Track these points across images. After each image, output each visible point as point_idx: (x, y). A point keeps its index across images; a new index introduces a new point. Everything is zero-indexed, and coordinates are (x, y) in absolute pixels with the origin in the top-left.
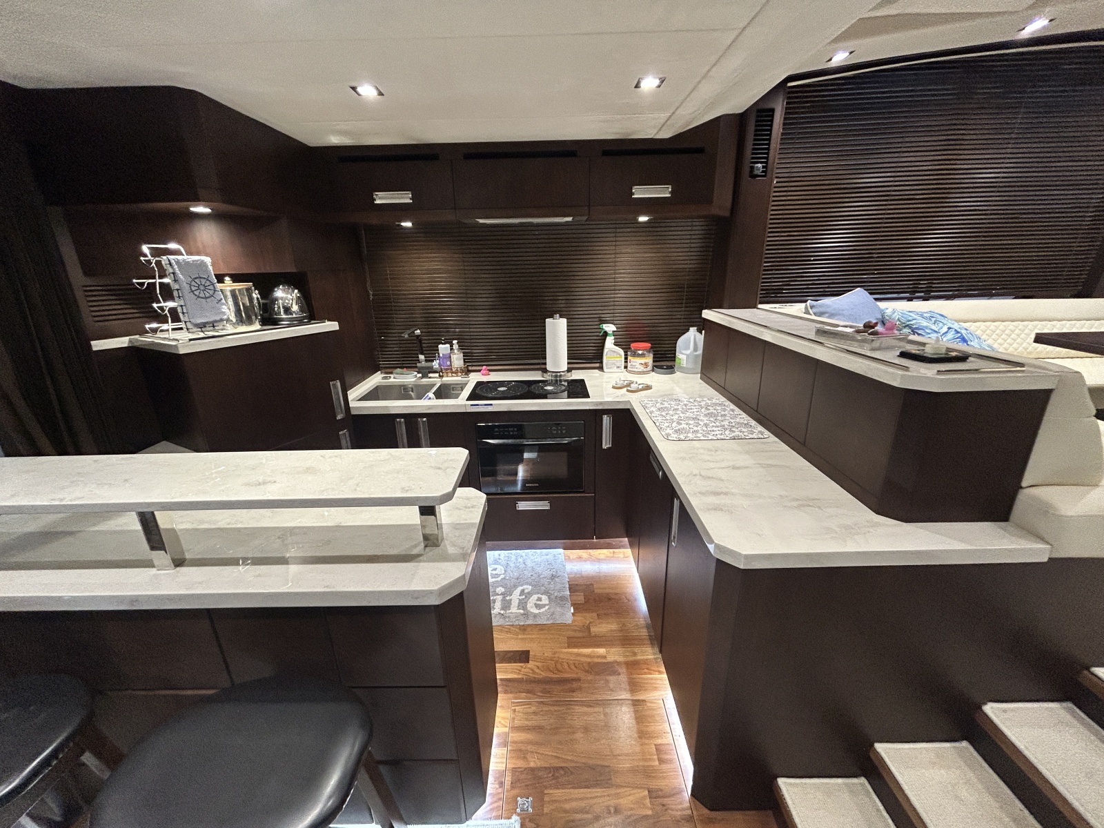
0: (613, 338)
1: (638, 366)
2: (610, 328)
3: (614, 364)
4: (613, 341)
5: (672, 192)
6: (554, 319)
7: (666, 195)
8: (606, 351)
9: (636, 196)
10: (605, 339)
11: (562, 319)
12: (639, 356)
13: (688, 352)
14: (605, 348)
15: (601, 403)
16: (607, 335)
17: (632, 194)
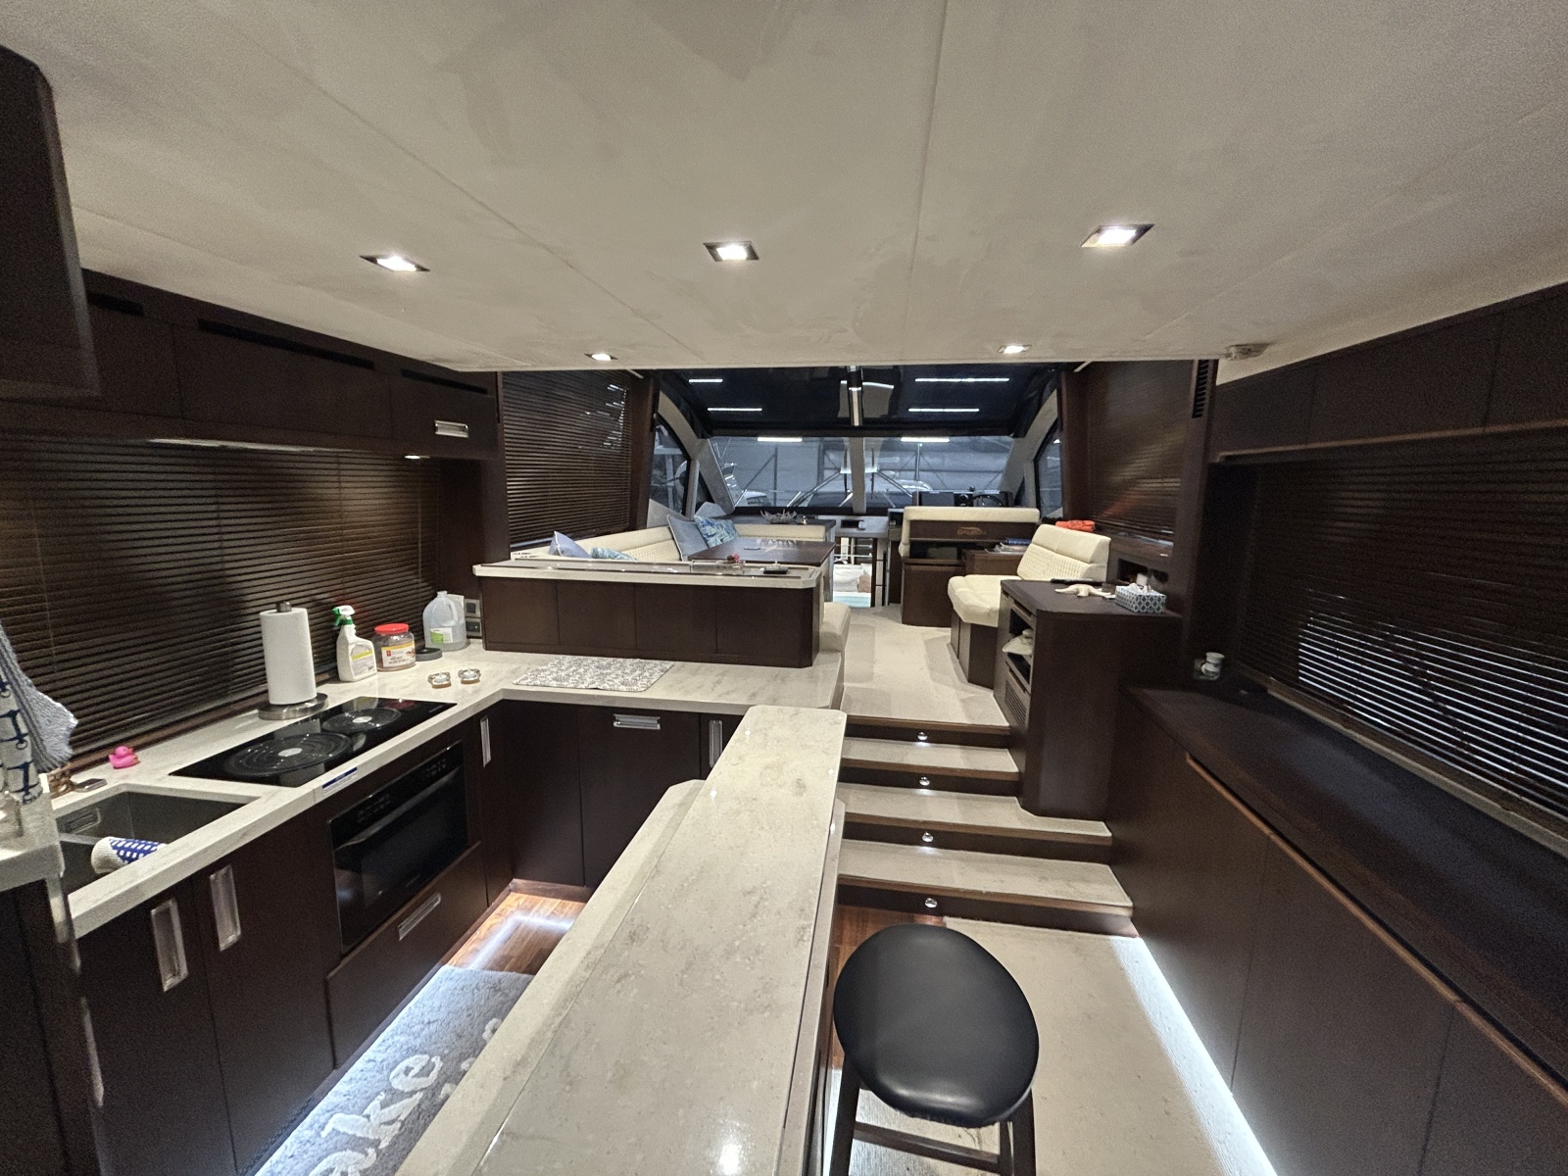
0: (353, 626)
1: (405, 656)
2: (346, 611)
3: (365, 665)
4: (355, 631)
5: (470, 432)
6: (279, 611)
7: (465, 435)
8: (350, 648)
9: (439, 433)
10: (339, 630)
11: (296, 610)
12: (397, 644)
13: (452, 623)
14: (347, 644)
15: (479, 704)
16: (344, 622)
17: (436, 429)
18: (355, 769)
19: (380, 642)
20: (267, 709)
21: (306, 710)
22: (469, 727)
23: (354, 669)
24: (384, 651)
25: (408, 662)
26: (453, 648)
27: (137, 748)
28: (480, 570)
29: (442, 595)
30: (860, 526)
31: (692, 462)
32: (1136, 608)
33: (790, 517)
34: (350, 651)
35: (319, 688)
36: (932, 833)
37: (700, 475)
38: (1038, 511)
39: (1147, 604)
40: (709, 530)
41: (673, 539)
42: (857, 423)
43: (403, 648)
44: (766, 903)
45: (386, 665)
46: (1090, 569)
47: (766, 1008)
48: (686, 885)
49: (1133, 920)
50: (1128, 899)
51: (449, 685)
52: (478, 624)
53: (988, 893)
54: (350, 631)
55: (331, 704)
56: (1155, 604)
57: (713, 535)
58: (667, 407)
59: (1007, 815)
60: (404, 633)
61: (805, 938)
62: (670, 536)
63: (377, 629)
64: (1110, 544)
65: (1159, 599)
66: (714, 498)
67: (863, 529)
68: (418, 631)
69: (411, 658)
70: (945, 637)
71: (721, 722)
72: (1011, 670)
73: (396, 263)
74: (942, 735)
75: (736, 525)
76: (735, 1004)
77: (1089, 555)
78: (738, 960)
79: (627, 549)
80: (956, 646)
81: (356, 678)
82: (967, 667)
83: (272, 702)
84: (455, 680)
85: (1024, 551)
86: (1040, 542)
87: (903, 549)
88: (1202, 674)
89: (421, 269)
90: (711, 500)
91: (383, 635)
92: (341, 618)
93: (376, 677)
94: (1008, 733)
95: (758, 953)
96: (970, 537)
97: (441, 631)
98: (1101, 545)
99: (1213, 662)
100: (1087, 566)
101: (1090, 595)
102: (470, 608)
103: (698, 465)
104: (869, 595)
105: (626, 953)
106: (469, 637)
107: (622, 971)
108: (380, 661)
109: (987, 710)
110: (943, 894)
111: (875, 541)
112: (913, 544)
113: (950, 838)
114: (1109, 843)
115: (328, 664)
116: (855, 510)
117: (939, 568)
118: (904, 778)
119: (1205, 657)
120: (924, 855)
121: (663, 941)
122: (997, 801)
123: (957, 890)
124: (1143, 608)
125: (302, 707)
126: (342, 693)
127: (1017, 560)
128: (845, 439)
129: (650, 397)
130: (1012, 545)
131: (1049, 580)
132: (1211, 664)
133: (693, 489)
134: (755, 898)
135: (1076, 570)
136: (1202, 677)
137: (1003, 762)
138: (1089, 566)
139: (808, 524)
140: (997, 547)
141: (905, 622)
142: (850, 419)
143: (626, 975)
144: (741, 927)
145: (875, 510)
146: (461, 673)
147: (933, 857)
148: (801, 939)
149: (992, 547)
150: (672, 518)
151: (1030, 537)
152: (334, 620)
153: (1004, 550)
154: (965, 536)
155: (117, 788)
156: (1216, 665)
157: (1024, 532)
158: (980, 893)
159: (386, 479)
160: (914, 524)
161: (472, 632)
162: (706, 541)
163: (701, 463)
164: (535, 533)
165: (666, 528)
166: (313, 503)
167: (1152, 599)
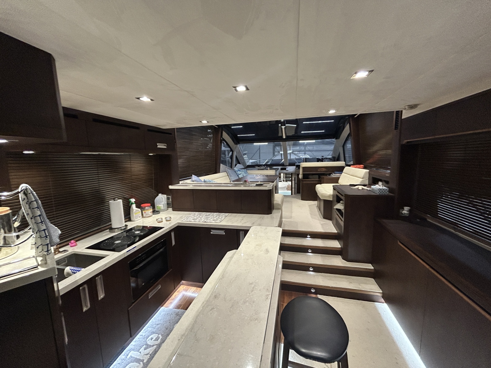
0: (135, 205)
1: (150, 213)
2: (133, 200)
3: (138, 216)
5: (167, 146)
6: (114, 201)
7: (165, 147)
8: (134, 211)
9: (158, 147)
10: (131, 206)
11: (119, 200)
12: (147, 209)
13: (163, 203)
14: (133, 210)
15: (171, 227)
16: (132, 204)
17: (157, 146)
18: (135, 247)
19: (142, 209)
20: (111, 229)
21: (122, 230)
22: (168, 234)
23: (135, 217)
24: (144, 212)
25: (151, 215)
26: (163, 210)
27: (77, 241)
28: (171, 187)
29: (160, 195)
30: (287, 169)
31: (233, 152)
32: (378, 193)
33: (264, 167)
34: (134, 212)
35: (126, 223)
36: (313, 267)
37: (236, 156)
38: (344, 162)
39: (382, 191)
40: (239, 172)
41: (228, 176)
42: (284, 137)
43: (149, 211)
44: (256, 287)
45: (144, 216)
46: (362, 180)
47: (256, 319)
48: (231, 281)
49: (383, 297)
50: (380, 290)
51: (162, 222)
52: (170, 203)
53: (332, 287)
54: (134, 206)
55: (129, 228)
56: (385, 191)
57: (240, 174)
58: (225, 136)
59: (338, 261)
60: (149, 206)
61: (268, 298)
62: (227, 175)
63: (142, 205)
64: (369, 172)
65: (386, 190)
66: (241, 163)
67: (288, 170)
68: (153, 206)
69: (151, 214)
70: (315, 204)
71: (243, 232)
72: (337, 214)
73: (145, 99)
74: (315, 235)
75: (247, 171)
76: (246, 318)
77: (362, 176)
78: (248, 304)
79: (214, 179)
80: (319, 207)
81: (136, 220)
82: (323, 213)
83: (113, 227)
84: (164, 220)
85: (341, 175)
86: (346, 172)
87: (301, 176)
88: (403, 214)
89: (152, 100)
90: (239, 163)
91: (143, 207)
92: (131, 202)
93: (141, 220)
94: (336, 235)
95: (254, 302)
96: (322, 172)
97: (160, 205)
98: (366, 173)
99: (407, 210)
100: (361, 180)
101: (363, 189)
102: (168, 199)
103: (235, 152)
104: (291, 191)
105: (213, 302)
106: (168, 207)
107: (212, 307)
108: (142, 215)
109: (330, 227)
110: (317, 287)
111: (292, 174)
112: (304, 175)
113: (319, 269)
114: (373, 271)
115: (128, 216)
116: (285, 164)
117: (312, 182)
118: (303, 250)
119: (403, 209)
120: (311, 275)
121: (224, 298)
122: (334, 257)
123: (321, 286)
124: (381, 193)
125: (121, 229)
126: (132, 224)
127: (338, 178)
128: (281, 142)
129: (220, 133)
130: (336, 174)
131: (349, 184)
132: (406, 211)
133: (234, 160)
134: (253, 286)
135: (357, 181)
136: (403, 215)
137: (336, 244)
138: (362, 179)
139: (270, 169)
140: (331, 175)
141: (302, 199)
142: (282, 136)
143: (213, 308)
144: (248, 294)
145: (291, 164)
146: (166, 218)
147: (314, 275)
148: (267, 298)
149: (330, 174)
150: (228, 170)
151: (342, 171)
152: (129, 203)
153: (334, 175)
154: (320, 171)
155: (71, 252)
156: (407, 211)
157: (340, 169)
158: (329, 287)
159: (144, 161)
160: (304, 168)
161: (169, 205)
162: (238, 176)
163: (236, 153)
164: (187, 176)
165: (226, 173)
166: (123, 169)
167: (384, 190)
